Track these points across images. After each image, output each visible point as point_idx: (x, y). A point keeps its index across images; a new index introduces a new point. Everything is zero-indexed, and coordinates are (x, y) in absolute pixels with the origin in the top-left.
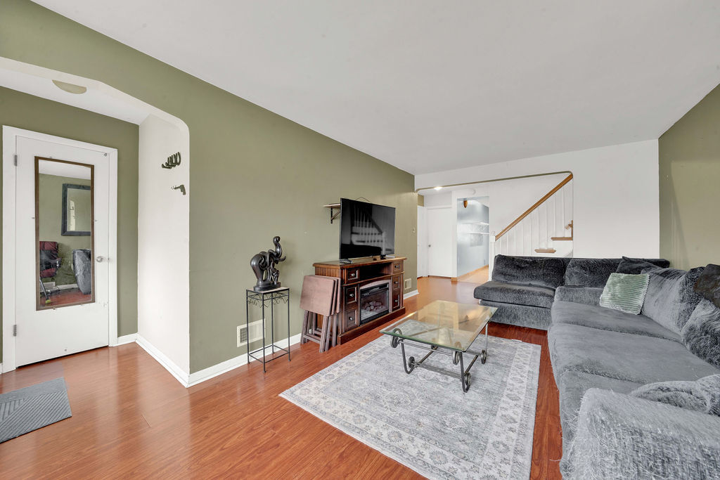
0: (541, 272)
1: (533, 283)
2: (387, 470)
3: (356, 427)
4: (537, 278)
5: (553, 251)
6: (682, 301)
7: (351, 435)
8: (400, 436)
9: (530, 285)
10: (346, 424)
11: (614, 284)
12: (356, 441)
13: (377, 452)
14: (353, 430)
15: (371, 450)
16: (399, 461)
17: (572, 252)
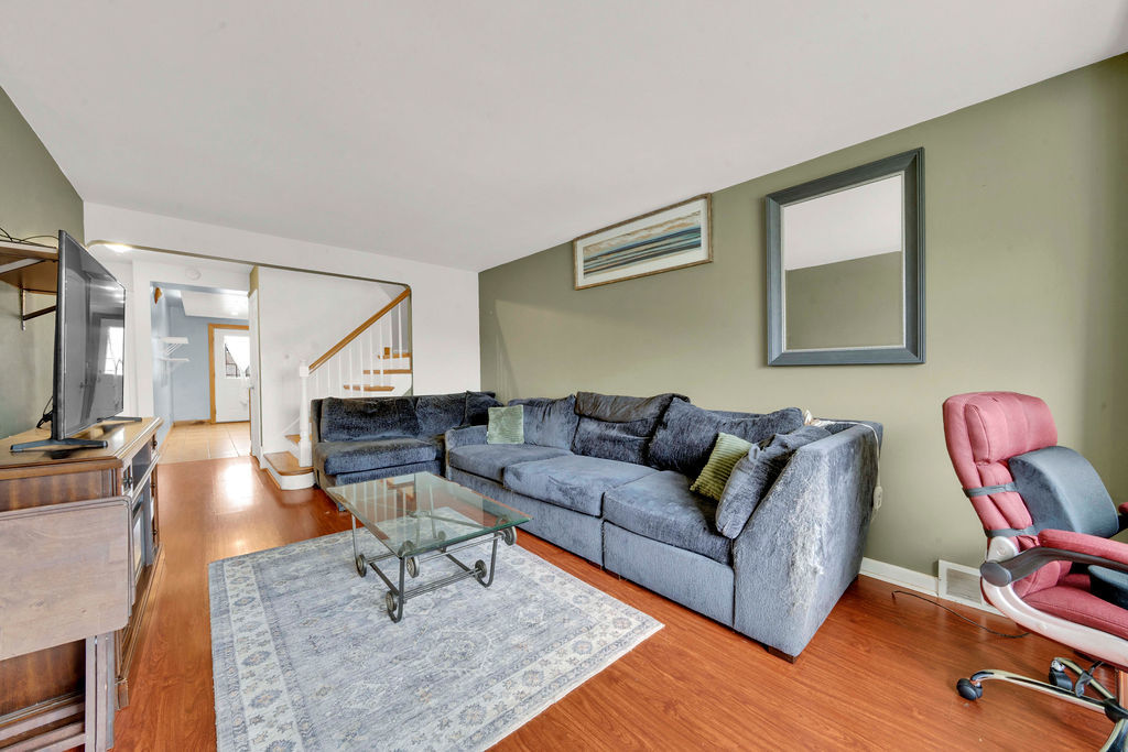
0: (397, 417)
1: (387, 434)
2: (586, 703)
3: (492, 723)
4: (393, 426)
5: (391, 389)
6: (568, 423)
7: (504, 735)
8: (534, 673)
9: (384, 438)
10: (475, 739)
11: (498, 418)
12: (520, 732)
13: (552, 707)
14: (496, 729)
15: (546, 714)
16: (576, 686)
17: (412, 389)
